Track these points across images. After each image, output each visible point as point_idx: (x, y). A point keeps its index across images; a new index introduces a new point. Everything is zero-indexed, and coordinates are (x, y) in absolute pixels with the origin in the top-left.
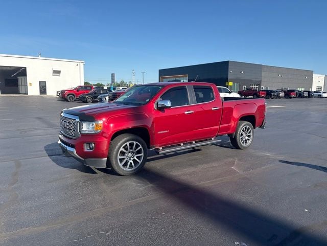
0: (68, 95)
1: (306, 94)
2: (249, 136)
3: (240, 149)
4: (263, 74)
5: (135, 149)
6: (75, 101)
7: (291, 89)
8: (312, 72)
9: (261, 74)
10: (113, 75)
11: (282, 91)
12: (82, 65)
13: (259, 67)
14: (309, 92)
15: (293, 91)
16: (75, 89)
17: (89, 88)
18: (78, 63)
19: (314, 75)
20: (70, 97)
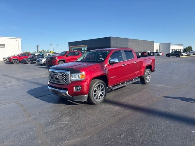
0: (13, 60)
1: (152, 54)
2: (149, 77)
3: (146, 84)
4: (129, 43)
5: (101, 88)
6: (18, 63)
7: (143, 51)
8: (153, 42)
9: (128, 43)
10: (38, 46)
11: (140, 52)
12: (20, 41)
13: (127, 40)
14: (153, 53)
15: (145, 52)
16: (18, 56)
17: (28, 55)
18: (17, 39)
19: (154, 43)
20: (14, 61)
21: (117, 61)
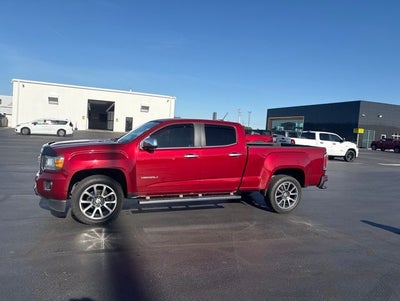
2: (292, 197)
10: (215, 114)
12: (173, 101)
18: (169, 99)
21: (155, 144)
